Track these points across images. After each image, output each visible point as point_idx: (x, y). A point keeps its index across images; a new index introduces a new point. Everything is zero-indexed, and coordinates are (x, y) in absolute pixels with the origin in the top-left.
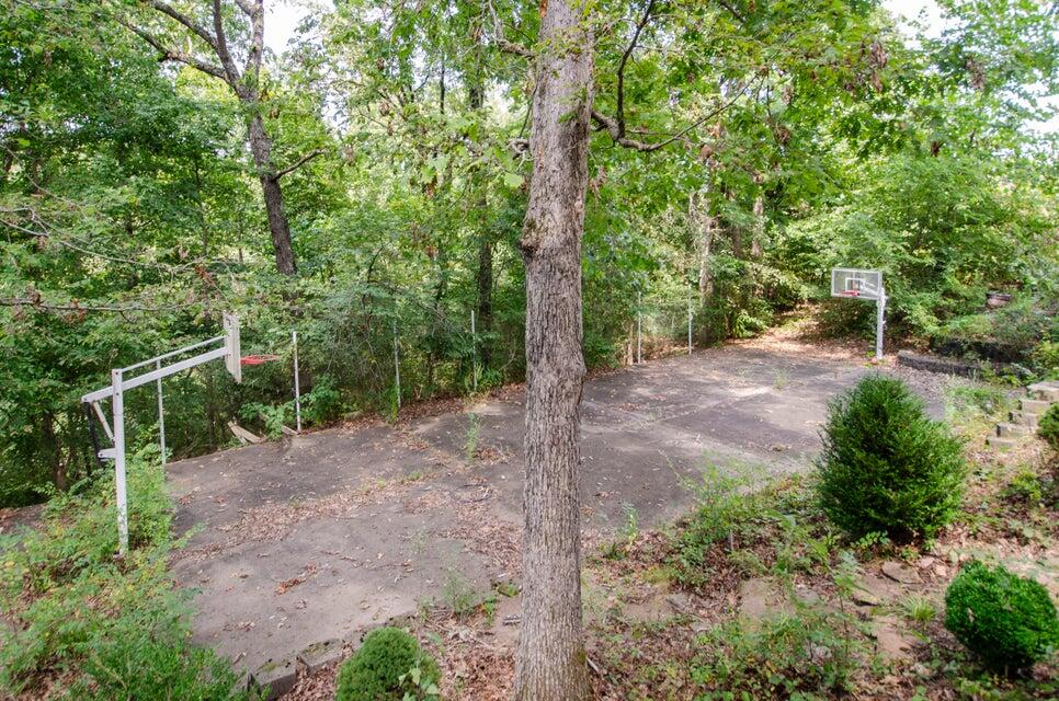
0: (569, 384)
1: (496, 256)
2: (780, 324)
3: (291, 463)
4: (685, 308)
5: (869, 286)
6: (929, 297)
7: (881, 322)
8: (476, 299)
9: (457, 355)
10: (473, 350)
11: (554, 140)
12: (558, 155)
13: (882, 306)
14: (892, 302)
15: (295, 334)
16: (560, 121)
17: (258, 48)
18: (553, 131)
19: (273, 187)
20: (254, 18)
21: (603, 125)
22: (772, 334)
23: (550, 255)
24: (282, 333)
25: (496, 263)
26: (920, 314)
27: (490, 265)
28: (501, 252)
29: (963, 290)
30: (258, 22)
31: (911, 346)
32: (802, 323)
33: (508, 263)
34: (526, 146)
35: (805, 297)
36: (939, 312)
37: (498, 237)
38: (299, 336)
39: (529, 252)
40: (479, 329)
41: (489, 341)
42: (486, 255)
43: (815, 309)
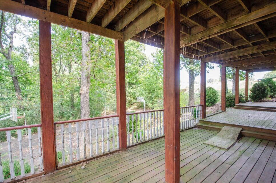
0: (87, 112)
1: (75, 95)
2: (131, 107)
3: (26, 141)
4: (114, 105)
5: (142, 100)
6: (151, 101)
7: (144, 106)
8: (70, 104)
9: (66, 116)
10: (70, 115)
11: (84, 78)
12: (85, 80)
13: (144, 103)
14: (146, 102)
15: (25, 113)
16: (85, 75)
17: (11, 46)
18: (84, 77)
19: (16, 79)
20: (10, 38)
21: (92, 76)
22: (129, 109)
23: (84, 94)
24: (21, 113)
25: (75, 97)
26: (149, 104)
27: (74, 97)
28: (76, 95)
29: (155, 100)
30: (11, 40)
31: (148, 109)
32: (134, 107)
33: (77, 97)
34: (80, 78)
35: (135, 102)
36: (152, 104)
37: (75, 91)
38: (26, 114)
39: (81, 94)
40: (71, 110)
41: (74, 113)
42: (73, 95)
43: (136, 104)
